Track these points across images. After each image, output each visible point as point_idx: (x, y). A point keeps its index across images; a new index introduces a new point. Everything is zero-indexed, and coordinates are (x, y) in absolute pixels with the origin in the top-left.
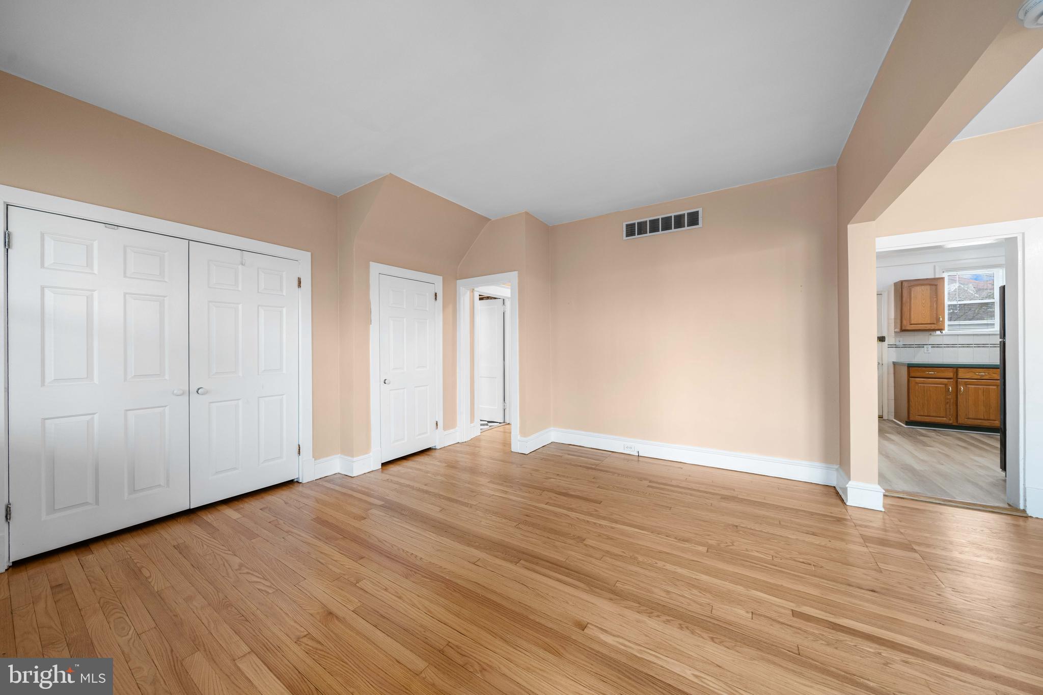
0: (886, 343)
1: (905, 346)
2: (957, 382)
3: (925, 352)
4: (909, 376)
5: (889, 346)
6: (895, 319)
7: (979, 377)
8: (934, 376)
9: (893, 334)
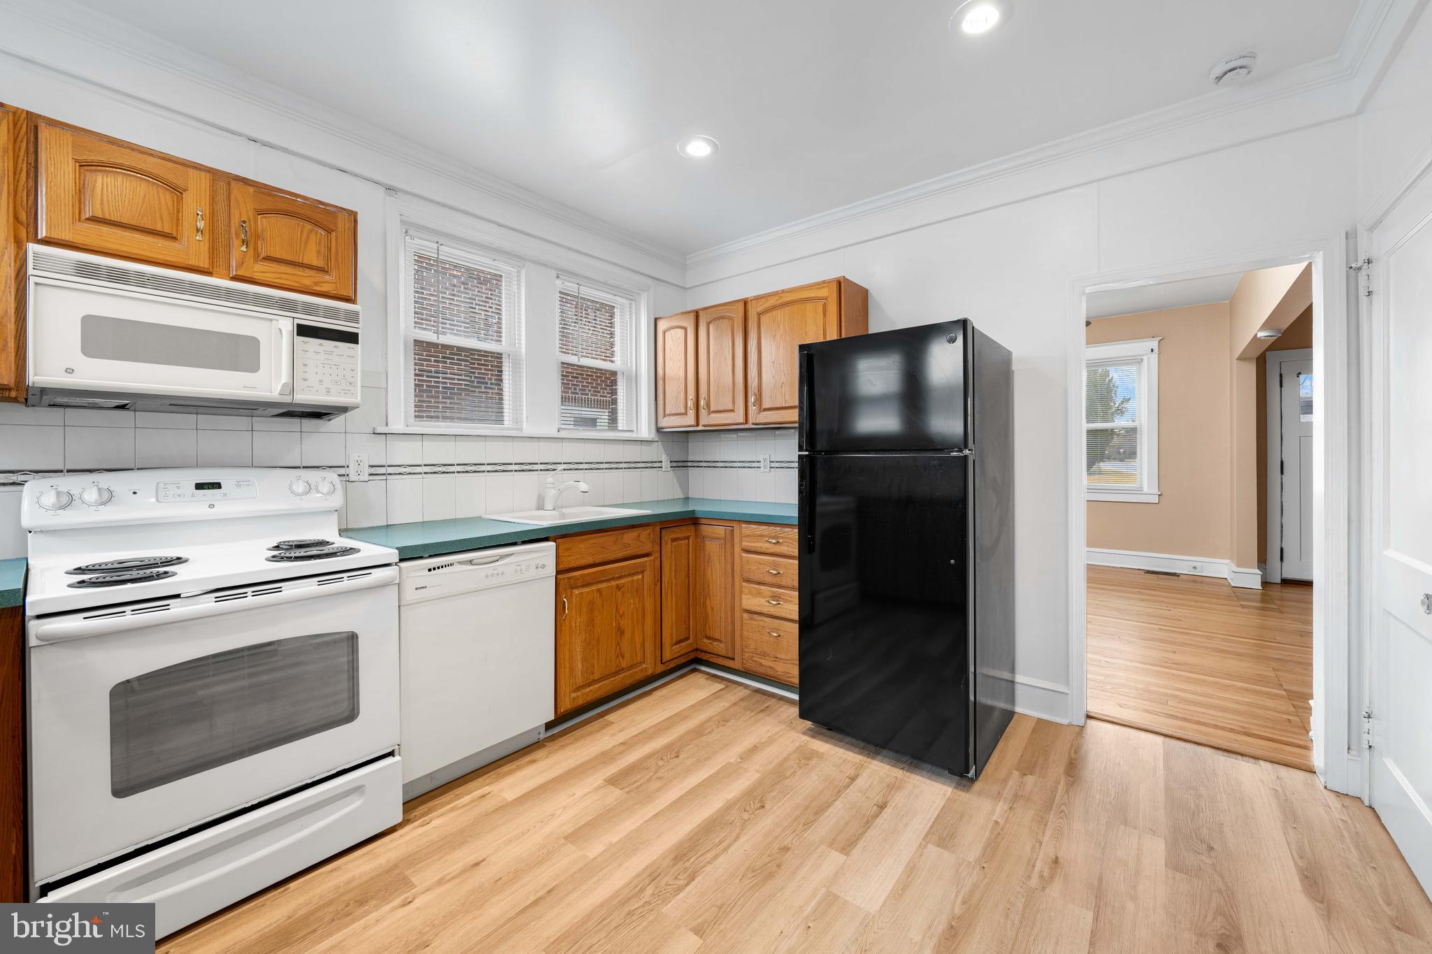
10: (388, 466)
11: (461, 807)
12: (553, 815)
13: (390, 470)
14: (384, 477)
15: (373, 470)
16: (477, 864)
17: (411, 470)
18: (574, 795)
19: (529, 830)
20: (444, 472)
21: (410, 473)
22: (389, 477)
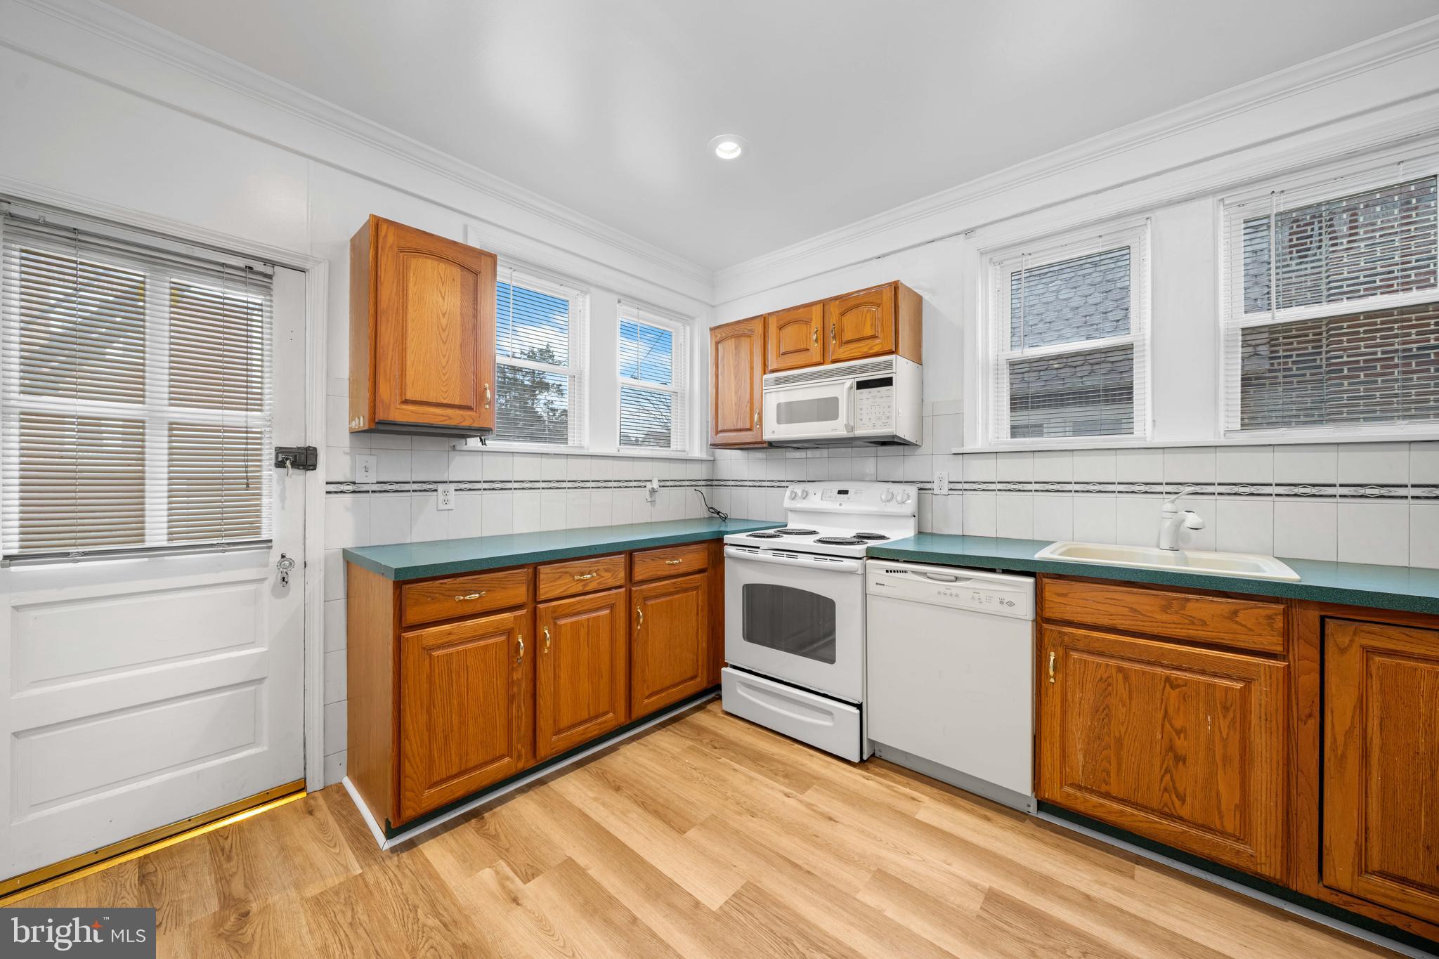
0: (317, 478)
1: (384, 488)
2: (535, 612)
3: (442, 506)
4: (402, 625)
5: (331, 488)
6: (353, 382)
7: (579, 588)
8: (479, 608)
9: (346, 439)
10: (965, 482)
11: (896, 792)
12: (908, 853)
13: (967, 486)
14: (961, 492)
15: (952, 486)
16: (831, 819)
17: (985, 487)
18: (949, 864)
19: (881, 840)
20: (1020, 490)
21: (984, 490)
22: (965, 492)
